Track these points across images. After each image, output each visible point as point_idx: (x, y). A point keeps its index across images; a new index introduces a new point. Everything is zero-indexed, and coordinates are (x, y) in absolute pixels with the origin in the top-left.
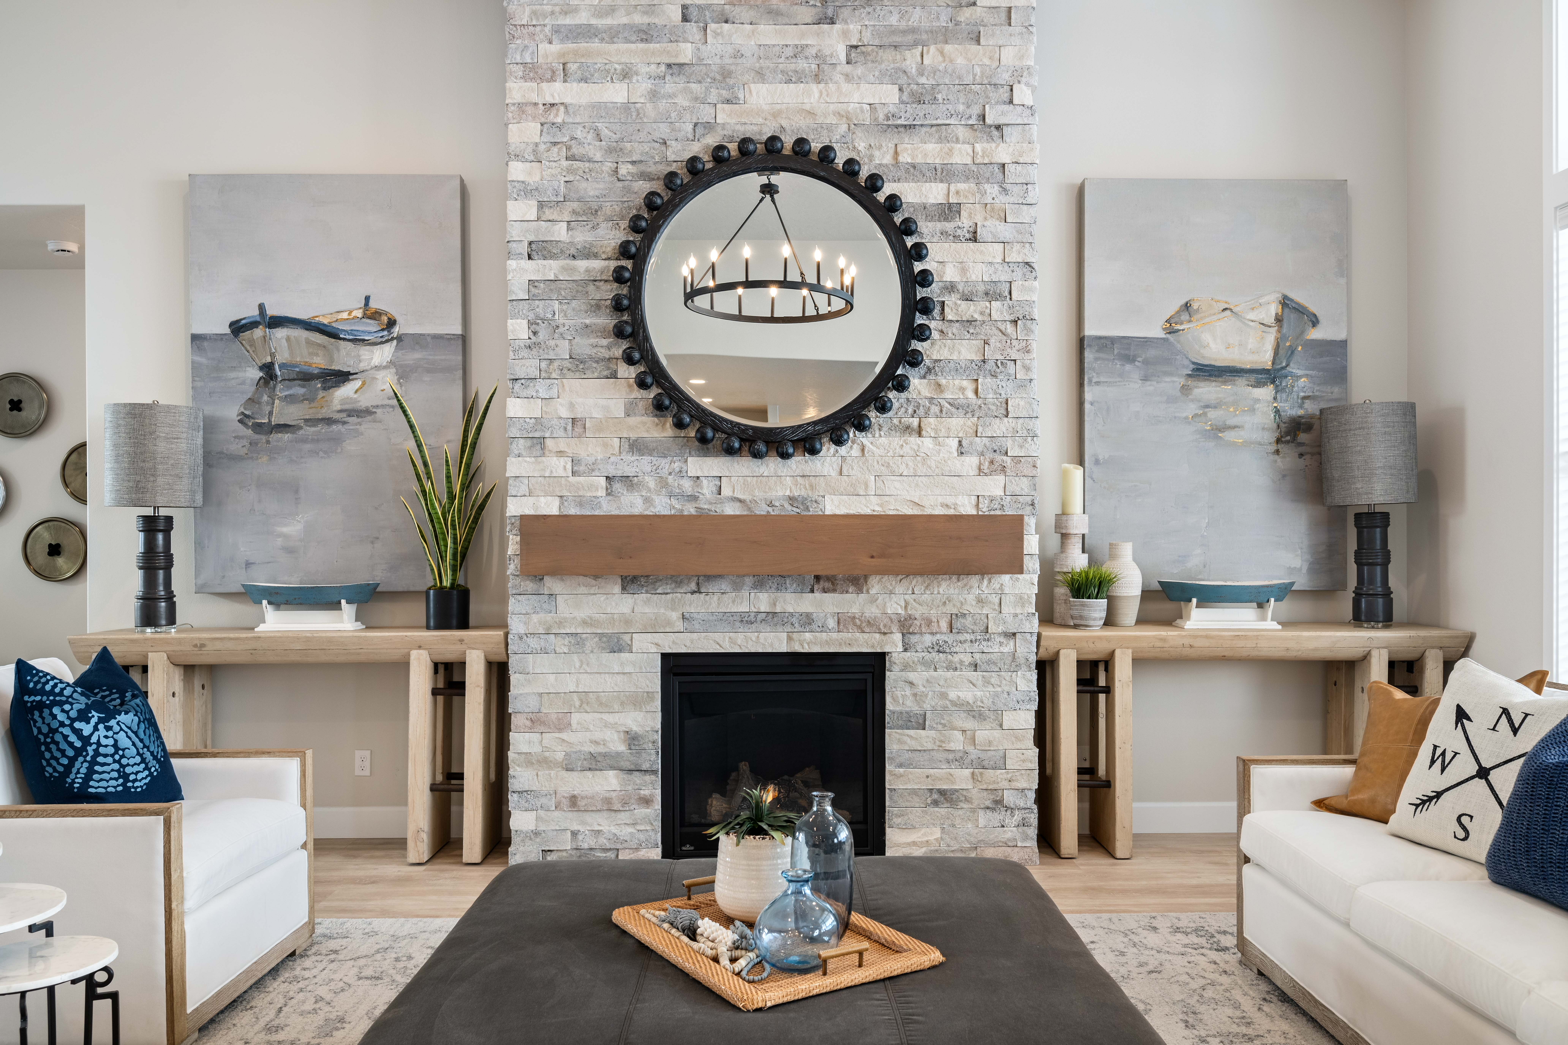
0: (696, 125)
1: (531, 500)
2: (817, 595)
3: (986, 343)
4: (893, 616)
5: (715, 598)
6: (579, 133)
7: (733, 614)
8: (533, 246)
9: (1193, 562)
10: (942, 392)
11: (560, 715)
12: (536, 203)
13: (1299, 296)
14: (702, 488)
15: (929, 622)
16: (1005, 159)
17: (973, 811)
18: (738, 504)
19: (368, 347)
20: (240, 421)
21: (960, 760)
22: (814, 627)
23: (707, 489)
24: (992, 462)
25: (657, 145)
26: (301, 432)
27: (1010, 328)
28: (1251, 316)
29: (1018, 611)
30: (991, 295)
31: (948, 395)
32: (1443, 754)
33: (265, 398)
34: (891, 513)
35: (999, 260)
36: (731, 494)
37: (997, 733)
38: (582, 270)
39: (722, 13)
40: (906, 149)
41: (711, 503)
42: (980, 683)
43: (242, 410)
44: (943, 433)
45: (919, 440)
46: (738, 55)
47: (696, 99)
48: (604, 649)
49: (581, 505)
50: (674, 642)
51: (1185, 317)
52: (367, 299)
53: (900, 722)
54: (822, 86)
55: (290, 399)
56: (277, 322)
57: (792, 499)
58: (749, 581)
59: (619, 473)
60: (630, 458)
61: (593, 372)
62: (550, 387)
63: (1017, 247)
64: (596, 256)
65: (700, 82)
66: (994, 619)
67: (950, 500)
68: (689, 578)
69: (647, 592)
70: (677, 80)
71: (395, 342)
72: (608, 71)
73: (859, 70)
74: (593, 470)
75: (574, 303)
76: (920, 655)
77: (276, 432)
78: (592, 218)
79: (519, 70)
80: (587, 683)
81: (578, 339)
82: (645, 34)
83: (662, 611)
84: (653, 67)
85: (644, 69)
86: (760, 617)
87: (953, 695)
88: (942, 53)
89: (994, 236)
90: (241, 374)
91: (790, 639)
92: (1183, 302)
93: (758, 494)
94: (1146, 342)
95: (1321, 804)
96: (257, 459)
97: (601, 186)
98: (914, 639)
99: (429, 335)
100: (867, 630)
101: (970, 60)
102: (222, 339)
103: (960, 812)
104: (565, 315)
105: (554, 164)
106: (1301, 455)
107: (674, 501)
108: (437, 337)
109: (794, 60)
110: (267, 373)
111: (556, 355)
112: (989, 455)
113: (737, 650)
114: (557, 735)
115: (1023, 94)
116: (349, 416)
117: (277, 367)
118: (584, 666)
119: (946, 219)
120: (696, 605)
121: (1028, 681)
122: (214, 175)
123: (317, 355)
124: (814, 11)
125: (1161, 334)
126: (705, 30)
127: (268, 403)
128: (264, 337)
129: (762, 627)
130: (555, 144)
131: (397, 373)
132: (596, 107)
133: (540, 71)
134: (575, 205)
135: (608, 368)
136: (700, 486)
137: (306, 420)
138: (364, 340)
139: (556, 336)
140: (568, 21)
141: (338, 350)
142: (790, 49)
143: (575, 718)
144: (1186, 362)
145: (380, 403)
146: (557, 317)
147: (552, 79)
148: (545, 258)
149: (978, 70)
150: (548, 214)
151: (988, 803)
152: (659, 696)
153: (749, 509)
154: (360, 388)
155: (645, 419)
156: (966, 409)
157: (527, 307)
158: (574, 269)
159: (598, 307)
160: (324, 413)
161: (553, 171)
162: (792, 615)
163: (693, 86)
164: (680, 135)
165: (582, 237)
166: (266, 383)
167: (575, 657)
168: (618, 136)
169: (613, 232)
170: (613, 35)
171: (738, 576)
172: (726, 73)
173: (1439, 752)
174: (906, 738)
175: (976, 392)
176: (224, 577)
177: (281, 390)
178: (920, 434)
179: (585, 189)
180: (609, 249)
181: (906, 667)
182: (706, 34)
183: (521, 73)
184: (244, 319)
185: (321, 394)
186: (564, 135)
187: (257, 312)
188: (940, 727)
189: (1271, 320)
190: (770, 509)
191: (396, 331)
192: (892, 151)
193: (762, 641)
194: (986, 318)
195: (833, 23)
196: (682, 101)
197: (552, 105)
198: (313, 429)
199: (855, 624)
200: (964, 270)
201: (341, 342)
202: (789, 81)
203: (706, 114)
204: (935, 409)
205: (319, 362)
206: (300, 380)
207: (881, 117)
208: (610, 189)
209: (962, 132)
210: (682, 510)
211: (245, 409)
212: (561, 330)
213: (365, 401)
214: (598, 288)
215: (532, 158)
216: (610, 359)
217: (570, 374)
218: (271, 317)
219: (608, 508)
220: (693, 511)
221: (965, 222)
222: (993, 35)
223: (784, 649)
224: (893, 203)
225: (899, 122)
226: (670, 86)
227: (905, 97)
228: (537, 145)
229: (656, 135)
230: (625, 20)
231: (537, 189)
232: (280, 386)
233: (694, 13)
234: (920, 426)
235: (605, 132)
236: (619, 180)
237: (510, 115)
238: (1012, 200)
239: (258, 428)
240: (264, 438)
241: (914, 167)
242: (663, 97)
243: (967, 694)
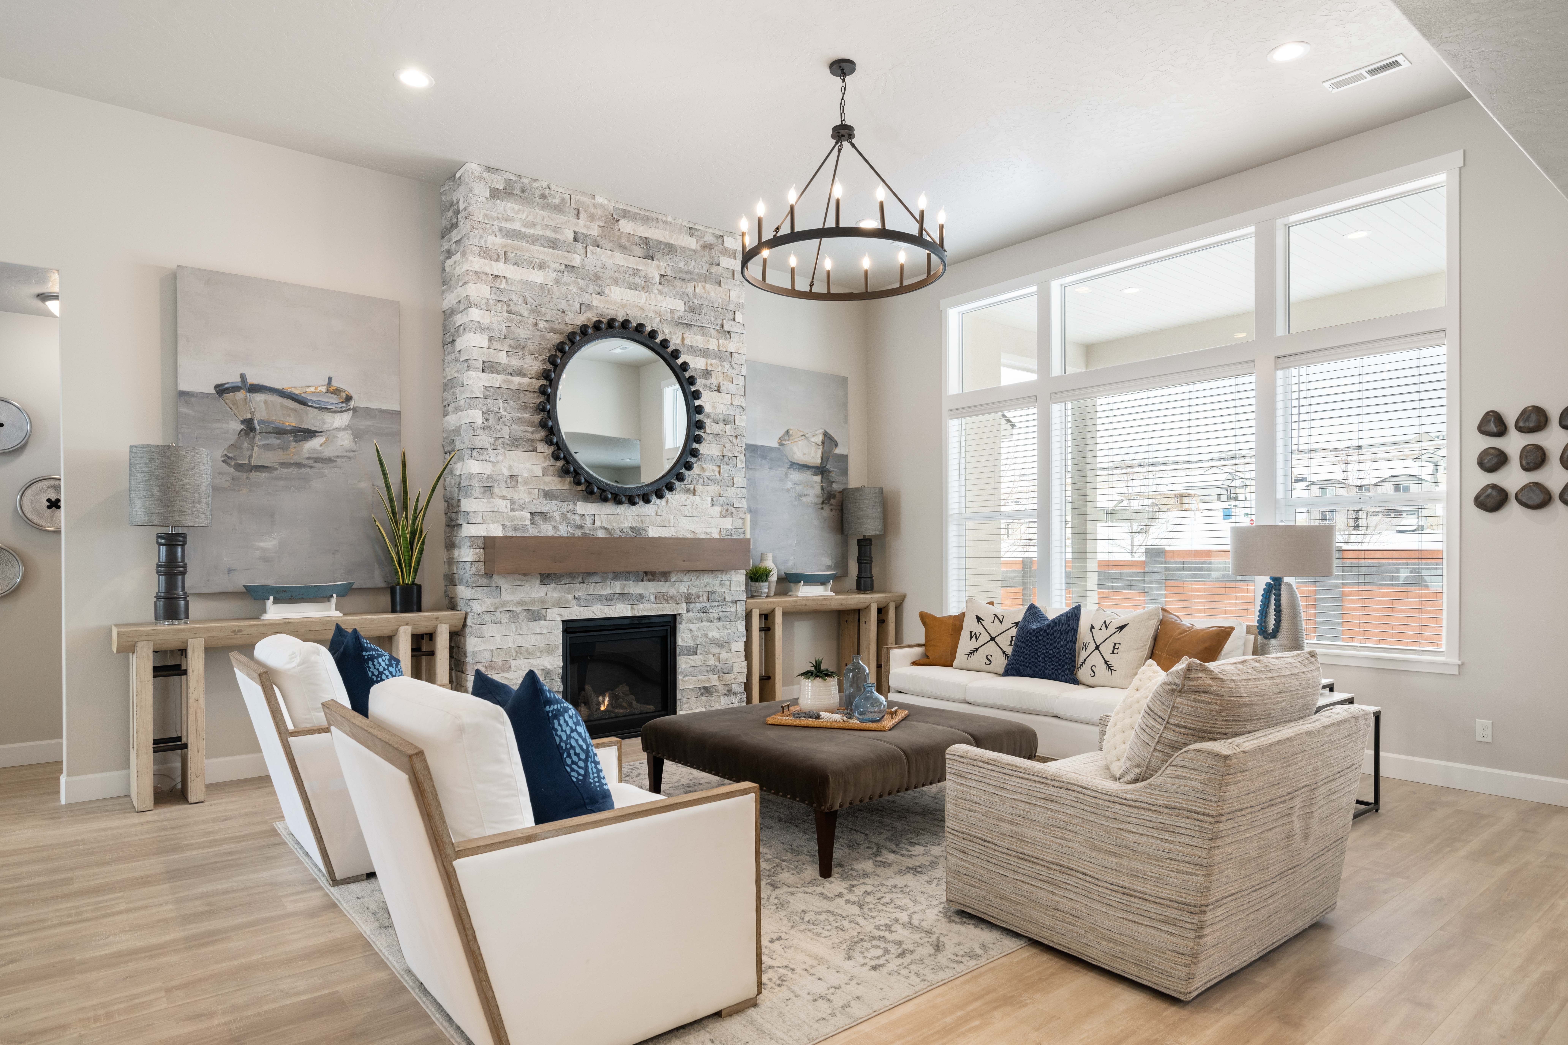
0: (581, 304)
1: (484, 526)
2: (645, 583)
3: (724, 446)
4: (683, 594)
5: (592, 586)
6: (514, 297)
7: (601, 595)
8: (486, 364)
9: (790, 563)
10: (704, 471)
11: (504, 662)
12: (487, 337)
13: (831, 432)
14: (586, 521)
15: (698, 597)
16: (733, 351)
17: (719, 697)
18: (604, 531)
19: (330, 414)
20: (223, 461)
21: (713, 670)
22: (644, 601)
23: (588, 521)
24: (727, 510)
25: (559, 313)
26: (276, 472)
27: (734, 440)
28: (813, 440)
29: (738, 589)
30: (726, 422)
31: (707, 474)
32: (975, 634)
33: (246, 445)
34: (681, 537)
35: (729, 403)
36: (600, 525)
37: (730, 654)
38: (517, 383)
39: (595, 241)
40: (688, 337)
41: (590, 530)
42: (721, 628)
43: (226, 452)
44: (705, 494)
45: (694, 497)
46: (604, 267)
47: (581, 289)
48: (530, 619)
49: (515, 530)
50: (570, 613)
51: (787, 438)
52: (330, 379)
53: (686, 652)
54: (647, 294)
55: (268, 447)
56: (255, 389)
57: (632, 529)
58: (610, 575)
59: (539, 511)
60: (544, 501)
61: (523, 448)
62: (497, 455)
63: (738, 397)
64: (524, 375)
65: (583, 279)
66: (728, 593)
67: (708, 530)
68: (579, 574)
69: (555, 584)
70: (571, 275)
71: (351, 412)
72: (532, 262)
73: (666, 290)
74: (523, 508)
75: (512, 403)
76: (695, 614)
77: (255, 471)
78: (521, 351)
79: (477, 251)
80: (521, 641)
81: (513, 426)
82: (553, 244)
83: (563, 594)
84: (558, 265)
85: (553, 265)
86: (616, 596)
87: (710, 636)
88: (704, 288)
89: (728, 390)
90: (225, 426)
91: (632, 608)
92: (786, 430)
93: (615, 525)
94: (771, 449)
95: (914, 663)
96: (239, 491)
97: (528, 332)
98: (692, 606)
99: (376, 409)
100: (670, 602)
101: (716, 294)
102: (208, 397)
103: (714, 698)
104: (506, 410)
105: (499, 314)
106: (832, 510)
107: (570, 529)
108: (382, 411)
109: (633, 277)
110: (247, 427)
111: (501, 435)
112: (726, 507)
113: (604, 616)
114: (502, 675)
115: (739, 317)
116: (316, 462)
117: (256, 422)
118: (518, 630)
119: (706, 378)
120: (582, 591)
121: (741, 626)
122: (202, 270)
123: (290, 416)
124: (643, 251)
125: (777, 446)
126: (586, 249)
127: (248, 449)
128: (245, 399)
129: (617, 602)
130: (499, 301)
131: (352, 434)
132: (524, 283)
133: (490, 254)
134: (511, 342)
135: (532, 446)
136: (585, 519)
137: (281, 464)
138: (327, 409)
139: (500, 423)
140: (508, 225)
141: (307, 414)
142: (631, 269)
143: (513, 663)
144: (787, 461)
145: (340, 454)
146: (501, 411)
147: (497, 260)
148: (492, 373)
149: (720, 300)
150: (496, 345)
151: (725, 692)
152: (561, 646)
153: (610, 534)
154: (325, 443)
155: (554, 478)
156: (715, 482)
157: (482, 402)
158: (511, 382)
159: (526, 407)
160: (296, 459)
161: (499, 319)
162: (632, 594)
163: (580, 281)
164: (573, 309)
165: (515, 362)
166: (247, 434)
167: (513, 625)
168: (537, 303)
169: (535, 362)
170: (535, 240)
171: (604, 573)
172: (597, 278)
173: (973, 634)
174: (689, 661)
175: (719, 472)
176: (208, 580)
177: (259, 440)
178: (694, 494)
179: (519, 333)
180: (533, 372)
181: (689, 621)
182: (586, 251)
183: (478, 252)
184: (228, 383)
185: (293, 444)
186: (505, 297)
187: (238, 379)
188: (704, 653)
189: (820, 443)
190: (621, 534)
191: (352, 404)
192: (681, 337)
193: (618, 610)
194: (724, 433)
195: (653, 260)
196: (574, 289)
197: (497, 276)
198: (286, 470)
199: (664, 599)
200: (714, 407)
201: (309, 408)
202: (630, 288)
203: (587, 299)
204: (701, 481)
205: (291, 422)
206: (276, 433)
207: (676, 317)
208: (533, 335)
209: (713, 332)
210: (574, 534)
211: (228, 452)
212: (504, 419)
213: (328, 452)
214: (525, 395)
215: (485, 308)
216: (533, 440)
217: (508, 448)
218: (251, 385)
219: (532, 532)
220: (580, 534)
221: (714, 381)
222: (727, 283)
223: (629, 614)
224: (685, 366)
225: (685, 322)
226: (567, 278)
227: (687, 309)
228: (488, 300)
229: (560, 307)
230: (541, 233)
231: (488, 328)
232: (258, 437)
233: (581, 238)
234: (694, 489)
235: (529, 300)
236: (538, 330)
237: (471, 278)
238: (735, 372)
239: (240, 467)
240: (244, 475)
241: (692, 348)
242: (563, 284)
243: (716, 634)
